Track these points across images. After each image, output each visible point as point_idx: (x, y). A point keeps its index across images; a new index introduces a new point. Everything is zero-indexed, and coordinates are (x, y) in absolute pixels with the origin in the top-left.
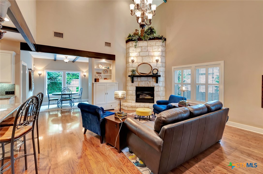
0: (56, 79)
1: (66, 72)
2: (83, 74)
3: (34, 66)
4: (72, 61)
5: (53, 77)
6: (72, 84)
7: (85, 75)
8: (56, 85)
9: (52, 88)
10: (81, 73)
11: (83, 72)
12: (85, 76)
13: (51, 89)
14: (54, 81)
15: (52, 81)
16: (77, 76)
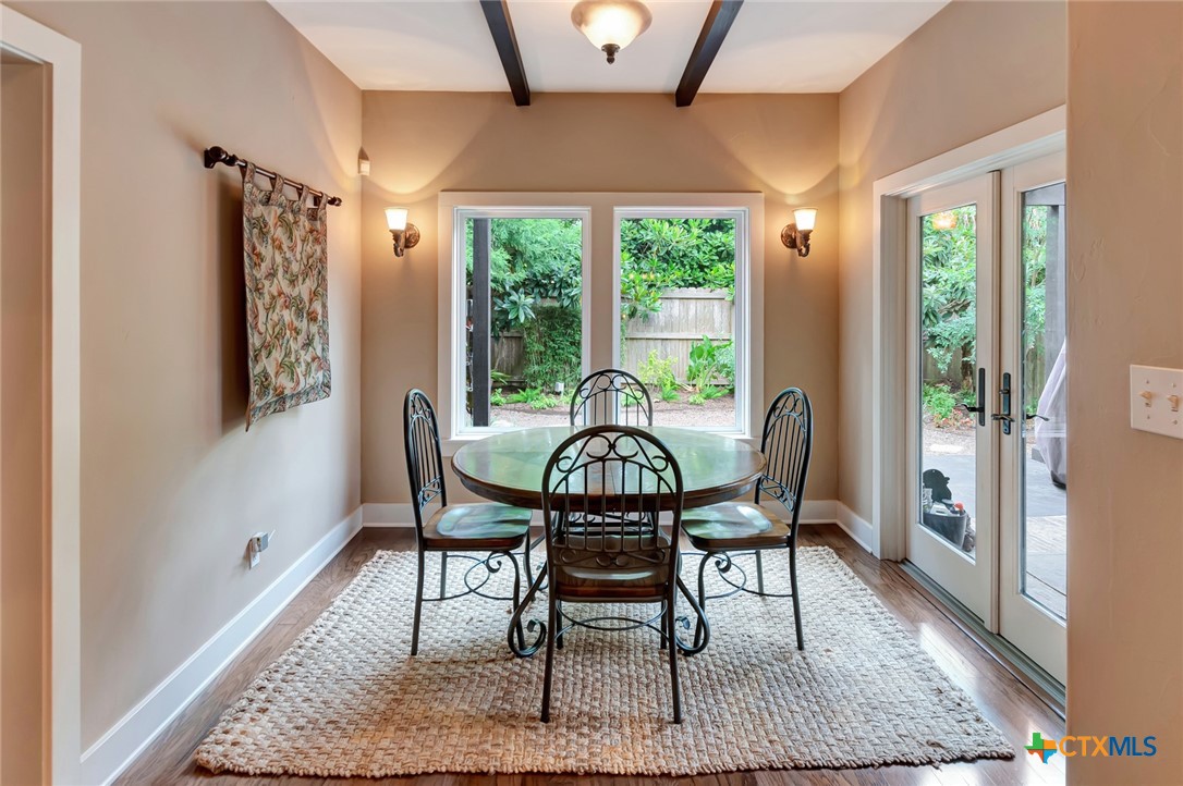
0: (569, 285)
1: (620, 211)
2: (779, 226)
3: (366, 167)
4: (667, 95)
5: (549, 277)
6: (662, 323)
7: (806, 236)
8: (567, 326)
9: (545, 346)
10: (762, 207)
11: (774, 203)
12: (796, 240)
13: (541, 353)
14: (557, 304)
15: (548, 303)
16: (692, 269)
